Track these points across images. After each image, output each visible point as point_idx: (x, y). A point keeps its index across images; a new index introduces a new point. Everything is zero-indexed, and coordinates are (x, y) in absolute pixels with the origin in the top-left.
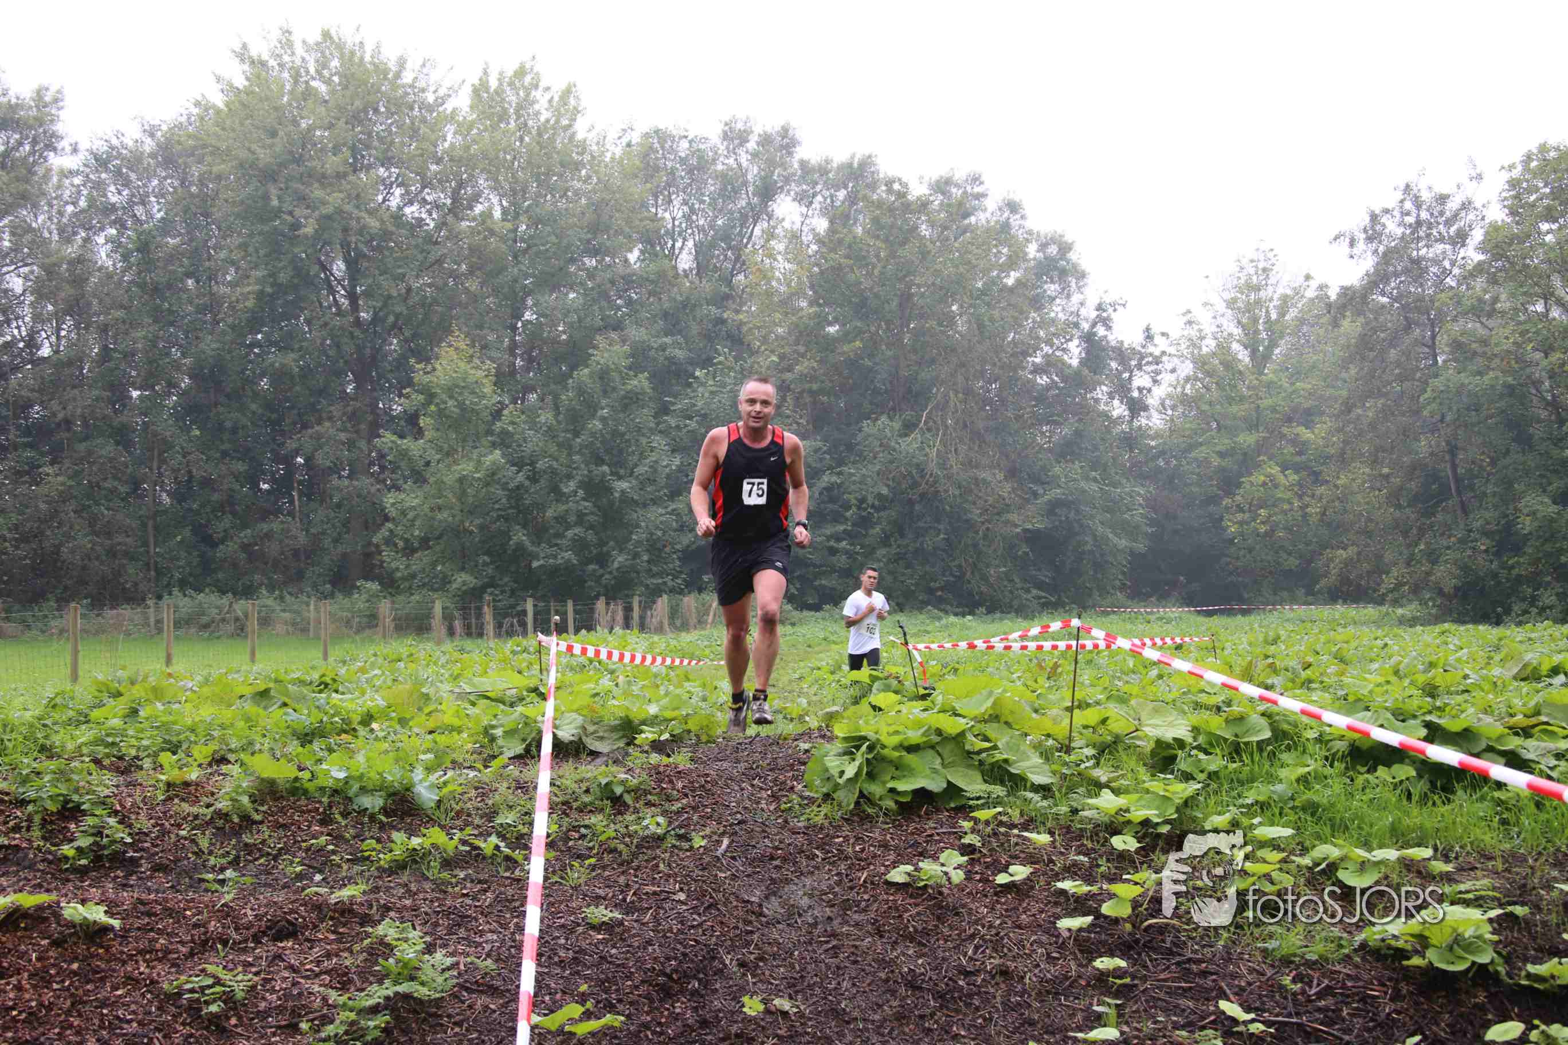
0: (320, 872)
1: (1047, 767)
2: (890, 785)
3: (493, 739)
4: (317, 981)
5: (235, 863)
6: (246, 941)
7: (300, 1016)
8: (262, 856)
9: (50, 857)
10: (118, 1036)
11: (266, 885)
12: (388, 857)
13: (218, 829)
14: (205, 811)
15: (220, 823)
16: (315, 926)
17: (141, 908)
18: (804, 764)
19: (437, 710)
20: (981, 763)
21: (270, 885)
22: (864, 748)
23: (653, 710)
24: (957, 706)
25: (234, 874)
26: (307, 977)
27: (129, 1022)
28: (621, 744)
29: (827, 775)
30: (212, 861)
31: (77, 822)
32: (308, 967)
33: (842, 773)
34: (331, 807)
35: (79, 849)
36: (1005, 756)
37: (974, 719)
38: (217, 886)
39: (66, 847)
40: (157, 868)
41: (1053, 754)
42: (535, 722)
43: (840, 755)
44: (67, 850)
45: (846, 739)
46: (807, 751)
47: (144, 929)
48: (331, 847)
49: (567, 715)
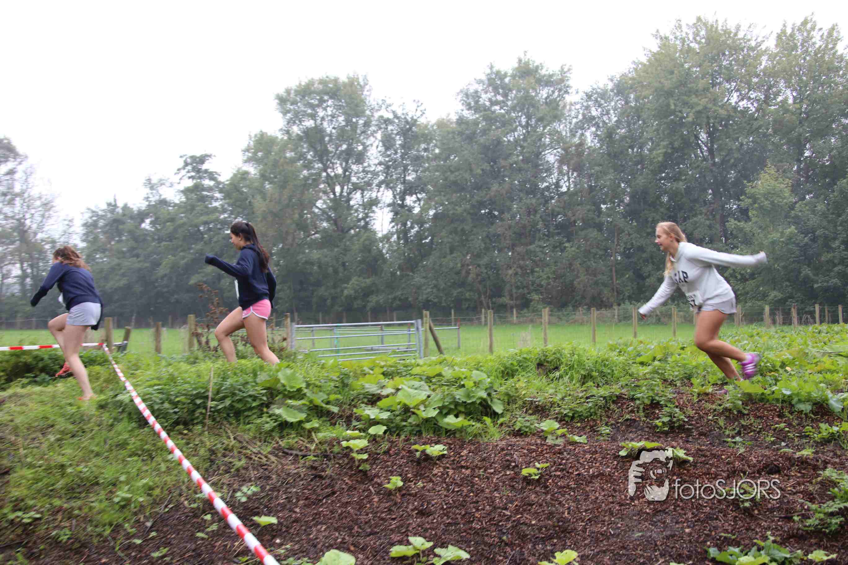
0: (783, 441)
4: (795, 496)
5: (739, 434)
6: (754, 473)
7: (790, 513)
8: (751, 432)
9: (650, 426)
10: (702, 513)
11: (756, 446)
12: (820, 436)
13: (727, 417)
14: (720, 408)
15: (727, 414)
16: (789, 469)
17: (700, 453)
21: (759, 446)
25: (741, 440)
26: (790, 494)
27: (706, 507)
30: (727, 432)
31: (660, 410)
32: (789, 489)
34: (782, 409)
35: (663, 422)
38: (733, 445)
39: (657, 421)
40: (701, 434)
44: (658, 422)
47: (704, 463)
48: (787, 429)
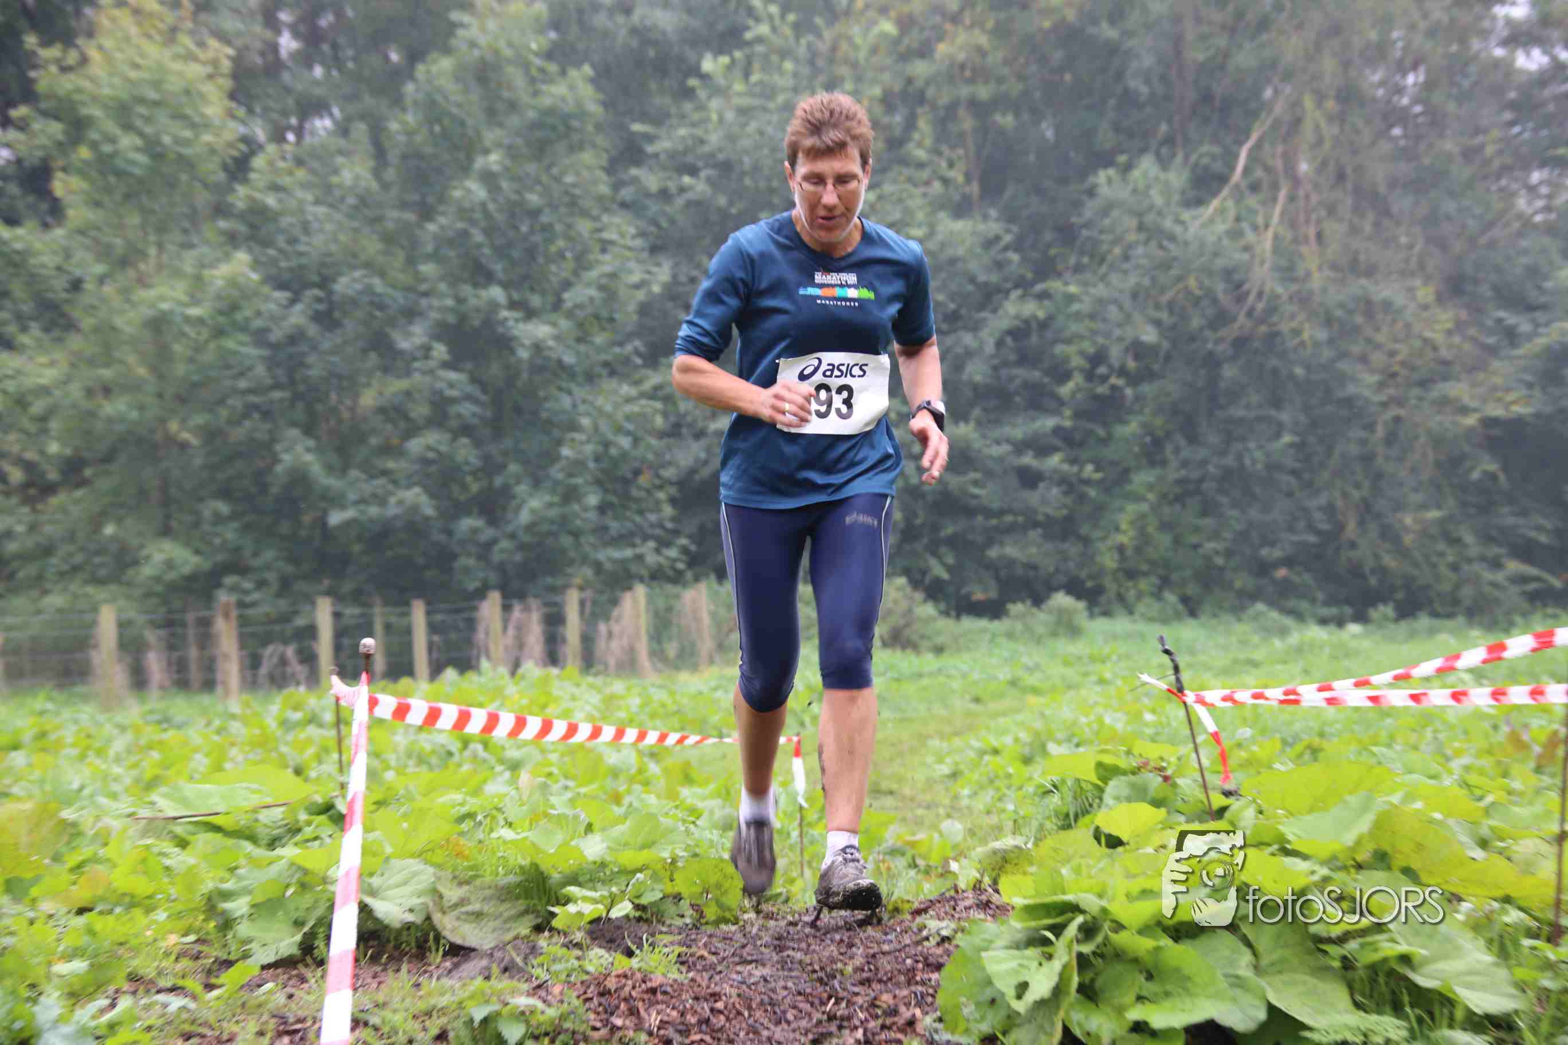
1: (1502, 973)
2: (1135, 1014)
3: (227, 924)
18: (939, 967)
19: (95, 860)
20: (1347, 964)
22: (1072, 930)
23: (593, 848)
24: (1292, 832)
28: (524, 928)
29: (988, 994)
33: (1022, 988)
36: (1403, 948)
37: (1332, 862)
41: (1516, 944)
42: (325, 880)
43: (1017, 946)
45: (1032, 911)
46: (945, 939)
49: (396, 863)
